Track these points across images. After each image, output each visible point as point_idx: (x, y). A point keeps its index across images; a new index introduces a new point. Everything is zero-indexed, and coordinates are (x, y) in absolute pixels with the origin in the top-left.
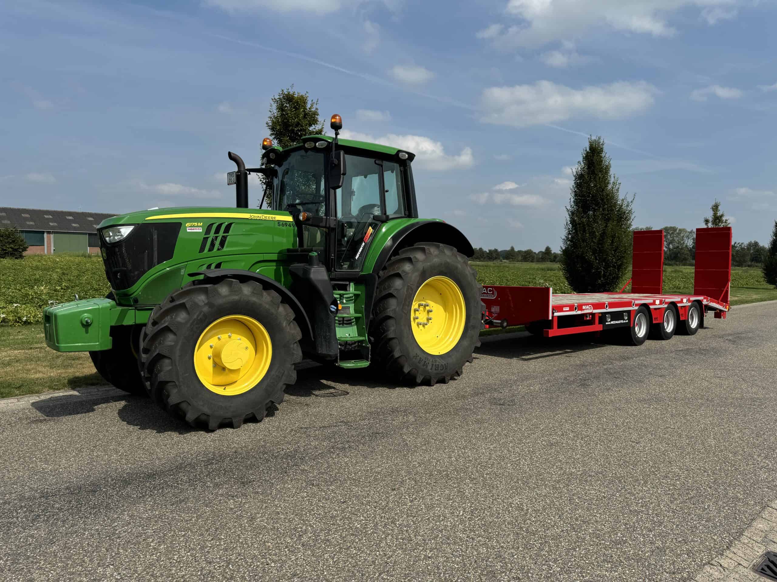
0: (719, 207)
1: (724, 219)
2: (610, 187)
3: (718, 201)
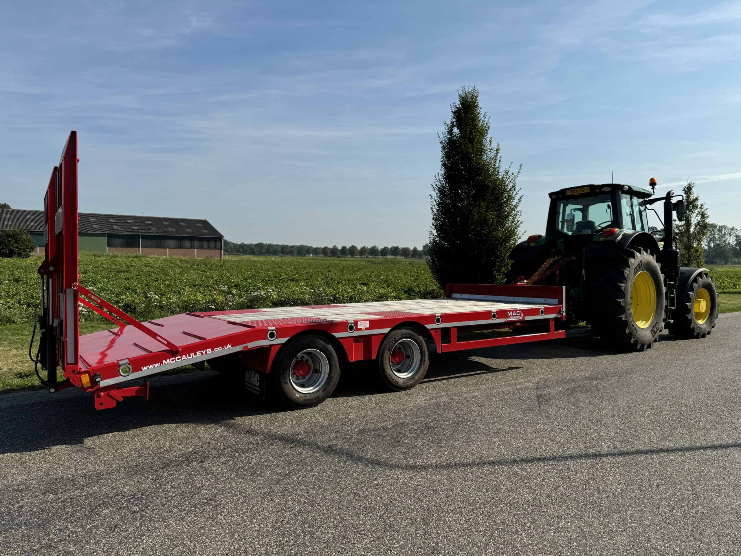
0: (693, 189)
2: (485, 155)
3: (692, 182)
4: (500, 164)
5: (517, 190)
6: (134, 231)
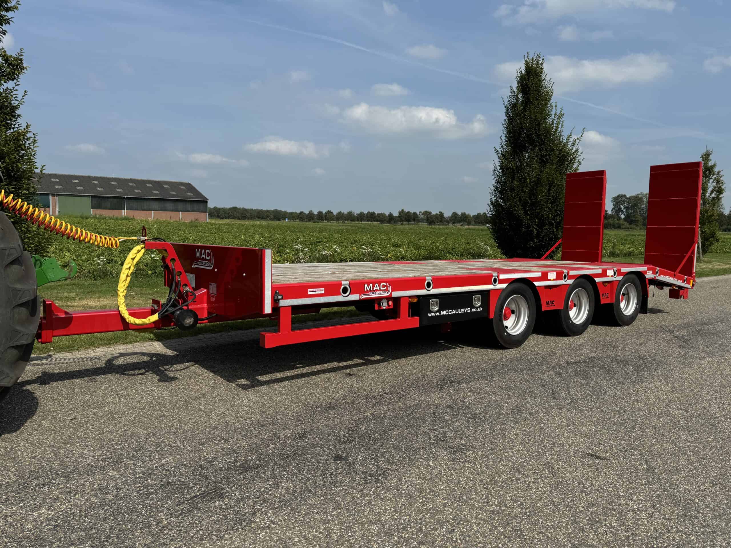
0: (710, 156)
1: (716, 170)
2: (550, 120)
3: (710, 148)
4: (563, 129)
5: (579, 154)
6: (118, 193)
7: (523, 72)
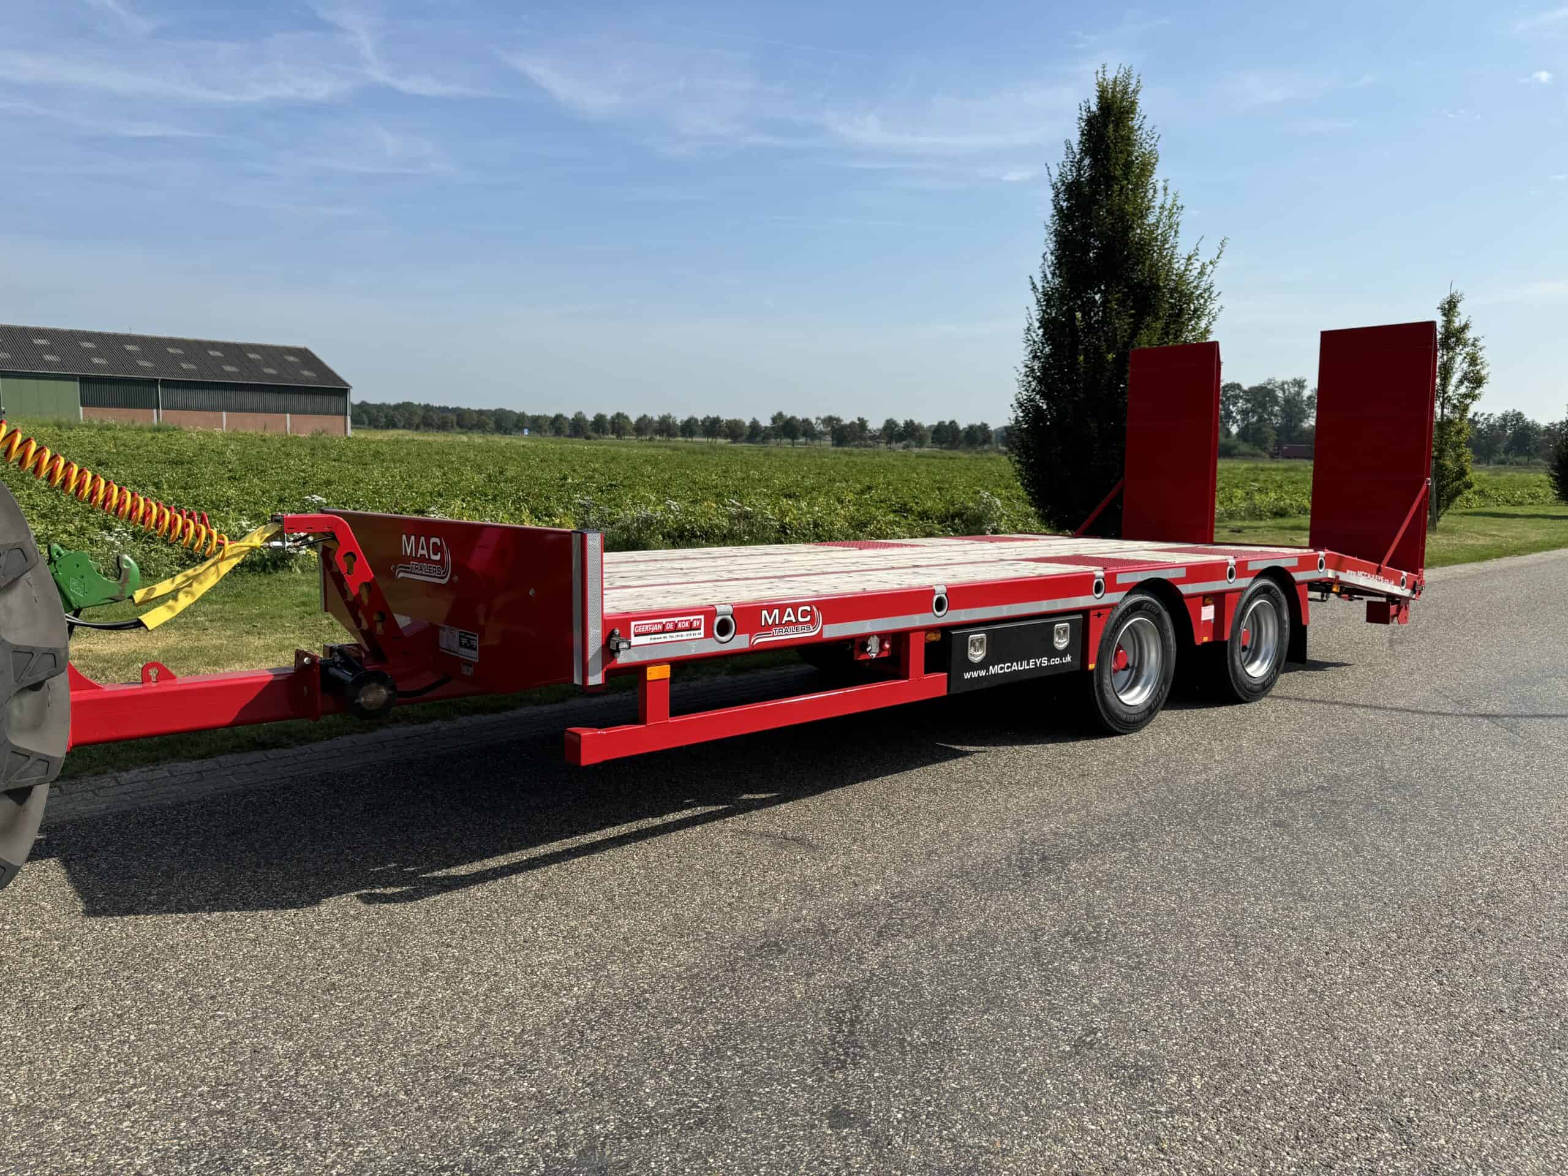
0: (1459, 305)
1: (1469, 335)
2: (1151, 219)
3: (1458, 288)
4: (1177, 240)
5: (1213, 296)
6: (143, 369)
7: (1094, 108)
